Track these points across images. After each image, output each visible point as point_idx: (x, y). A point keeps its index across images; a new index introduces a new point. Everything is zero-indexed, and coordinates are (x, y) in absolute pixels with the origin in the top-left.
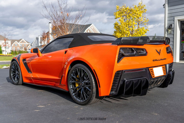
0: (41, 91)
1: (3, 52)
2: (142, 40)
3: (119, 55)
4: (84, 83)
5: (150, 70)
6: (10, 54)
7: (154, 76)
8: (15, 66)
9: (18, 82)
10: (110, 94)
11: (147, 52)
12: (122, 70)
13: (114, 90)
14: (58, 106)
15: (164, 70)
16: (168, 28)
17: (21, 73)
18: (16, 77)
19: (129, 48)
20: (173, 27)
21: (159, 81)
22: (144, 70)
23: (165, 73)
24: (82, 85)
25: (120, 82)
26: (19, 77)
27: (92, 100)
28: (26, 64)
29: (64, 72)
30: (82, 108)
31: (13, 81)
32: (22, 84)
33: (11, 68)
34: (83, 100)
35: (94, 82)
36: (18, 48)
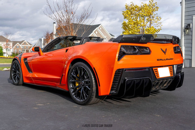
0: (41, 91)
1: (4, 54)
2: (145, 38)
3: (120, 53)
4: (84, 82)
5: (154, 70)
6: (11, 56)
7: (158, 77)
8: (16, 66)
9: (19, 82)
10: (110, 94)
11: (150, 51)
12: (123, 69)
13: (114, 89)
14: (57, 105)
15: (171, 71)
16: (185, 29)
17: (21, 73)
18: (17, 77)
19: (131, 46)
20: (191, 27)
21: (164, 82)
22: (147, 70)
23: (172, 74)
24: (82, 84)
25: (121, 80)
26: (20, 77)
27: (91, 99)
28: (27, 64)
29: (64, 71)
30: (81, 107)
31: (13, 81)
32: (22, 84)
33: (12, 68)
34: (83, 100)
35: (94, 81)
36: (20, 50)
